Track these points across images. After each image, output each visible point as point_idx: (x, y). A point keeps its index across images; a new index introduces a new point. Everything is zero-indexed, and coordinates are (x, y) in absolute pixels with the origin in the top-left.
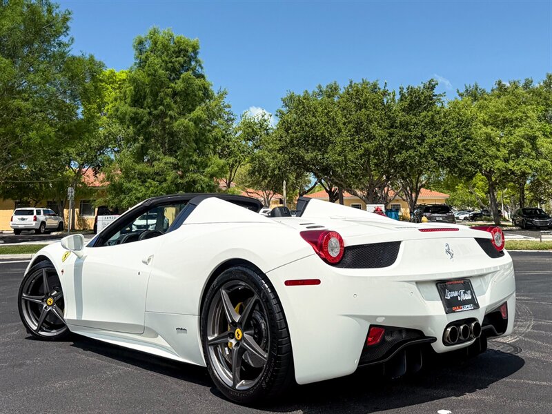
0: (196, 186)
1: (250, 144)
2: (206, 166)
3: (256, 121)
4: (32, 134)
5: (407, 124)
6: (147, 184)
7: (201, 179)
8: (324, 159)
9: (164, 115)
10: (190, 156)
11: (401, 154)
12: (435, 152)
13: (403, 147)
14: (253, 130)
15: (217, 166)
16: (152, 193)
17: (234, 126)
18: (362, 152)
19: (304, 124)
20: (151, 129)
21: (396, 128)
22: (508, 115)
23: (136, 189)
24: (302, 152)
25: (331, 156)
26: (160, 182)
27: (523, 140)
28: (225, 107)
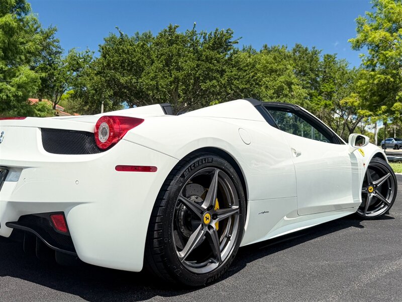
1: (75, 74)
3: (81, 56)
5: (212, 59)
8: (138, 82)
11: (206, 83)
12: (233, 84)
13: (207, 77)
14: (77, 62)
17: (61, 58)
18: (172, 79)
19: (121, 50)
21: (203, 61)
22: (275, 66)
24: (118, 75)
25: (144, 81)
27: (284, 84)
28: (55, 41)
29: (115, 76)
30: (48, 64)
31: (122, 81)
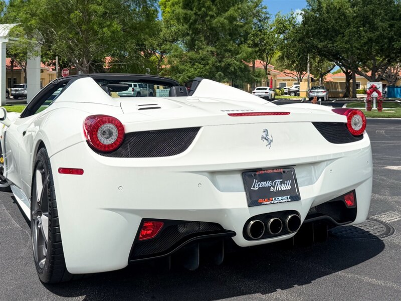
0: (231, 68)
1: (282, 36)
2: (238, 53)
3: (287, 19)
4: (105, 30)
6: (195, 67)
7: (234, 63)
8: (333, 46)
9: (206, 15)
10: (226, 46)
14: (284, 25)
15: (246, 53)
16: (199, 73)
17: (270, 23)
18: (366, 40)
20: (197, 26)
21: (396, 20)
23: (187, 70)
24: (316, 42)
25: (339, 44)
26: (205, 65)
28: (263, 8)
29: (313, 43)
30: (259, 30)
31: (319, 46)
